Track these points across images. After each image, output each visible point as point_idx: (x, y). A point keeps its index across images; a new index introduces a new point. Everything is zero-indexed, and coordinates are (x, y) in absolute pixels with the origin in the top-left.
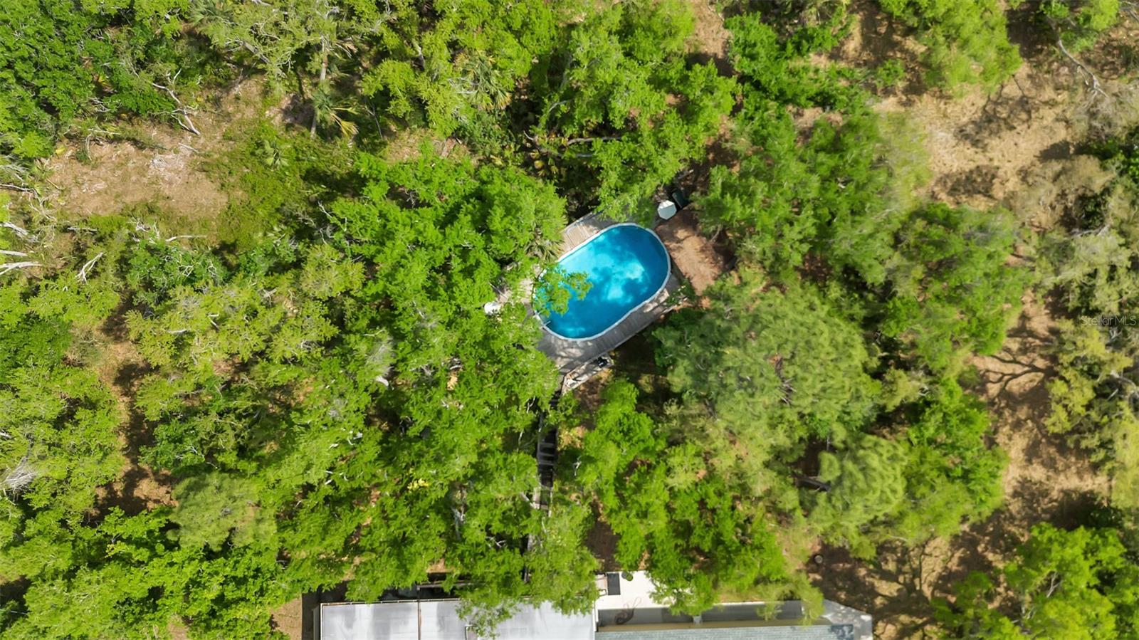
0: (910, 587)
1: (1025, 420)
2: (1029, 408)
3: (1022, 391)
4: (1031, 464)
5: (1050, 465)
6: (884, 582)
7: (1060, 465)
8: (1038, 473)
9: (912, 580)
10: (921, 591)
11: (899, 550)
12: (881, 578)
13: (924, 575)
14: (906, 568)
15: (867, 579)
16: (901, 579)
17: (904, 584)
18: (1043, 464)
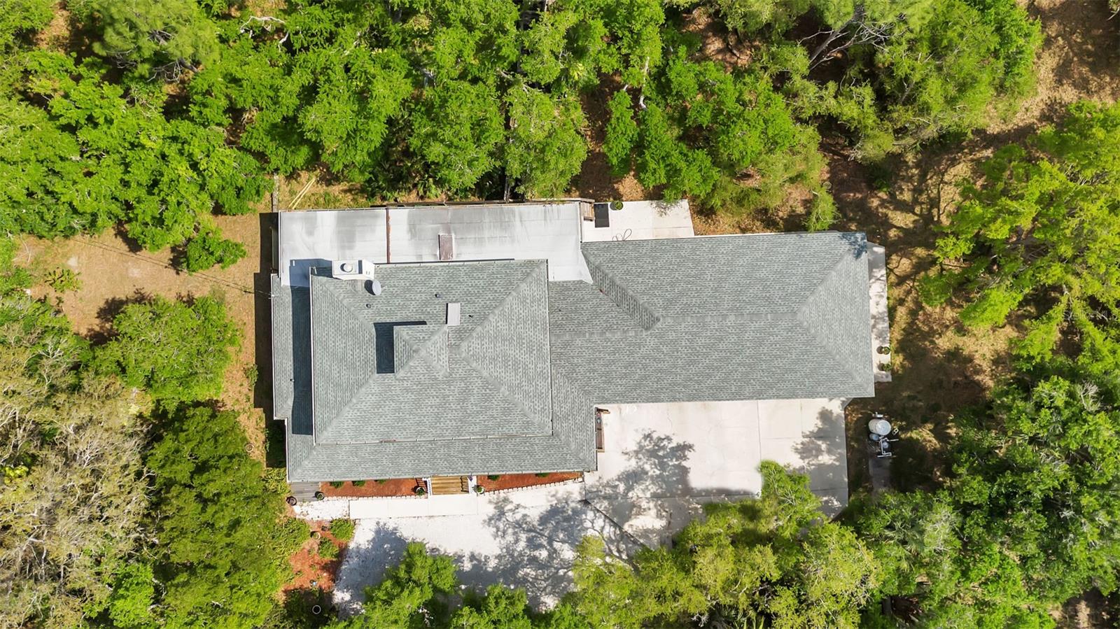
0: (927, 219)
1: (1056, 38)
2: (1060, 24)
3: (1052, 5)
4: (1062, 85)
5: (1082, 85)
6: (898, 212)
7: (1093, 86)
8: (1068, 94)
9: (930, 210)
10: (939, 222)
11: (915, 178)
12: (895, 209)
13: (943, 205)
14: (924, 197)
15: (880, 210)
16: (917, 210)
17: (921, 215)
18: (1075, 85)
